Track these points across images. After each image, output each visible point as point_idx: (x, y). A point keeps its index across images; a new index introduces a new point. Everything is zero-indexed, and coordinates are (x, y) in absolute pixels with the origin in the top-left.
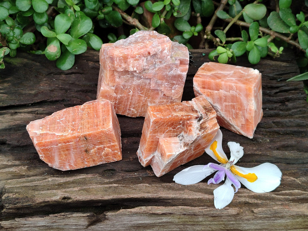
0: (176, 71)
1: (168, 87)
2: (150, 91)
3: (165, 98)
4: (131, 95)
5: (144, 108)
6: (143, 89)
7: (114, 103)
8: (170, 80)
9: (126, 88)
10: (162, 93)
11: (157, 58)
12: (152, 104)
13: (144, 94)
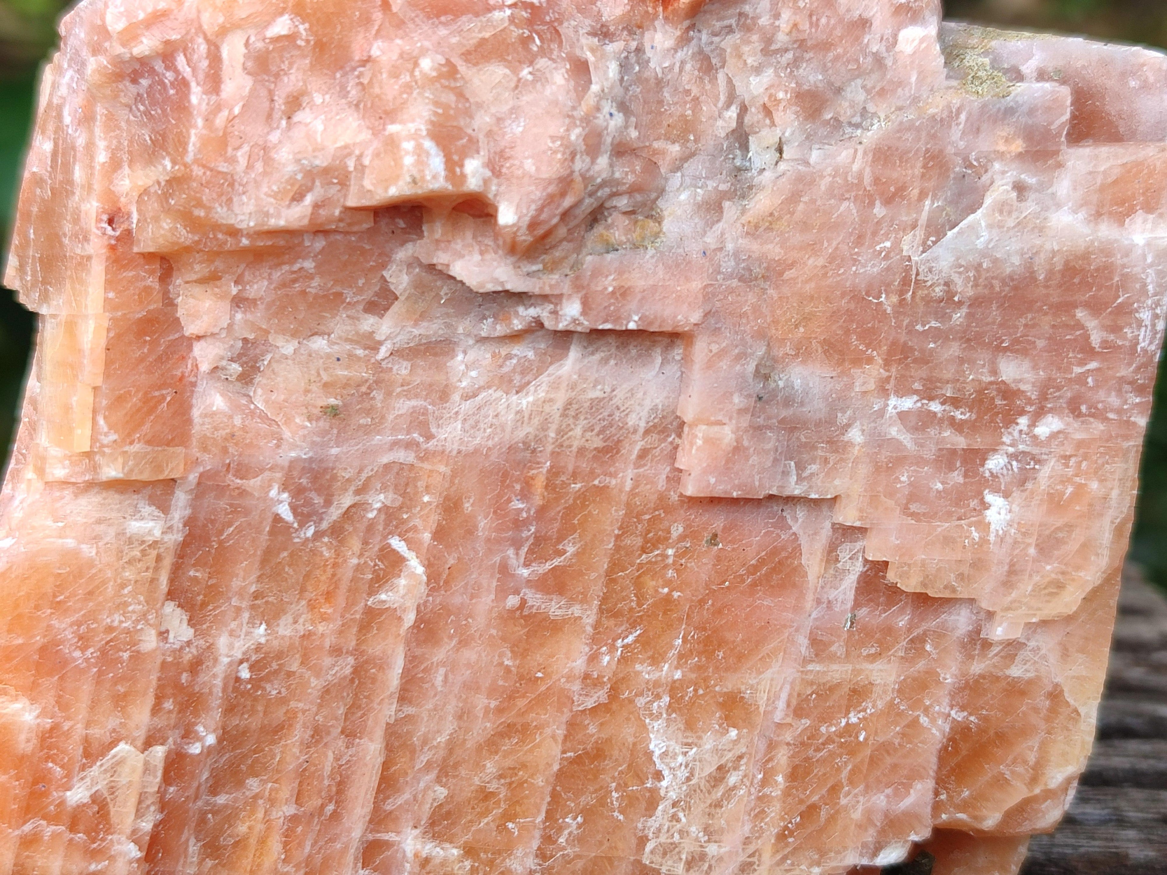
0: (1030, 207)
1: (929, 452)
2: (677, 530)
3: (889, 631)
4: (410, 618)
5: (588, 813)
6: (570, 511)
7: (159, 752)
8: (954, 349)
9: (334, 513)
10: (844, 553)
11: (768, 41)
12: (709, 742)
13: (597, 589)
